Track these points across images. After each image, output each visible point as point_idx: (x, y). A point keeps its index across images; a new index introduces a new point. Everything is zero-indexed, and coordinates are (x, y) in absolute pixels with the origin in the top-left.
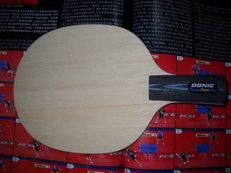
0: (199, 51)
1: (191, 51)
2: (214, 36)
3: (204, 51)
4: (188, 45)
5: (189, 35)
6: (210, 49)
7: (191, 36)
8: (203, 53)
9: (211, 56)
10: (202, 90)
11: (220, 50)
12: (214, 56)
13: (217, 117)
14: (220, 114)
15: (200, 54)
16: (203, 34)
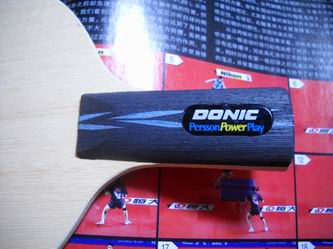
0: (223, 48)
1: (204, 46)
2: (260, 20)
3: (237, 50)
4: (195, 32)
5: (199, 11)
6: (251, 47)
7: (203, 15)
8: (233, 53)
9: (253, 62)
10: (224, 126)
11: (275, 51)
12: (261, 63)
13: (274, 209)
14: (282, 202)
15: (228, 56)
16: (234, 14)
